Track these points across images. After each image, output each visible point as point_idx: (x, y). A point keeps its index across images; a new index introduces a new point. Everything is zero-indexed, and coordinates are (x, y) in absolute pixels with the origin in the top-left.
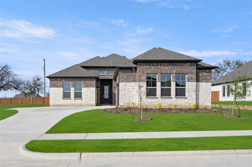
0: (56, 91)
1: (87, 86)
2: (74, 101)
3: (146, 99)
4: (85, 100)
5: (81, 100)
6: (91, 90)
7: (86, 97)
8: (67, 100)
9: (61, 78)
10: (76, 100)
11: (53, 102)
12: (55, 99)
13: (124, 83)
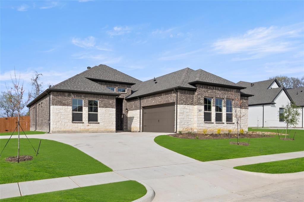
0: (61, 111)
1: (105, 106)
2: (88, 126)
3: (204, 124)
4: (103, 124)
5: (97, 124)
6: (110, 111)
7: (103, 120)
8: (78, 124)
9: (70, 92)
10: (91, 124)
11: (57, 127)
12: (60, 122)
13: (182, 105)
